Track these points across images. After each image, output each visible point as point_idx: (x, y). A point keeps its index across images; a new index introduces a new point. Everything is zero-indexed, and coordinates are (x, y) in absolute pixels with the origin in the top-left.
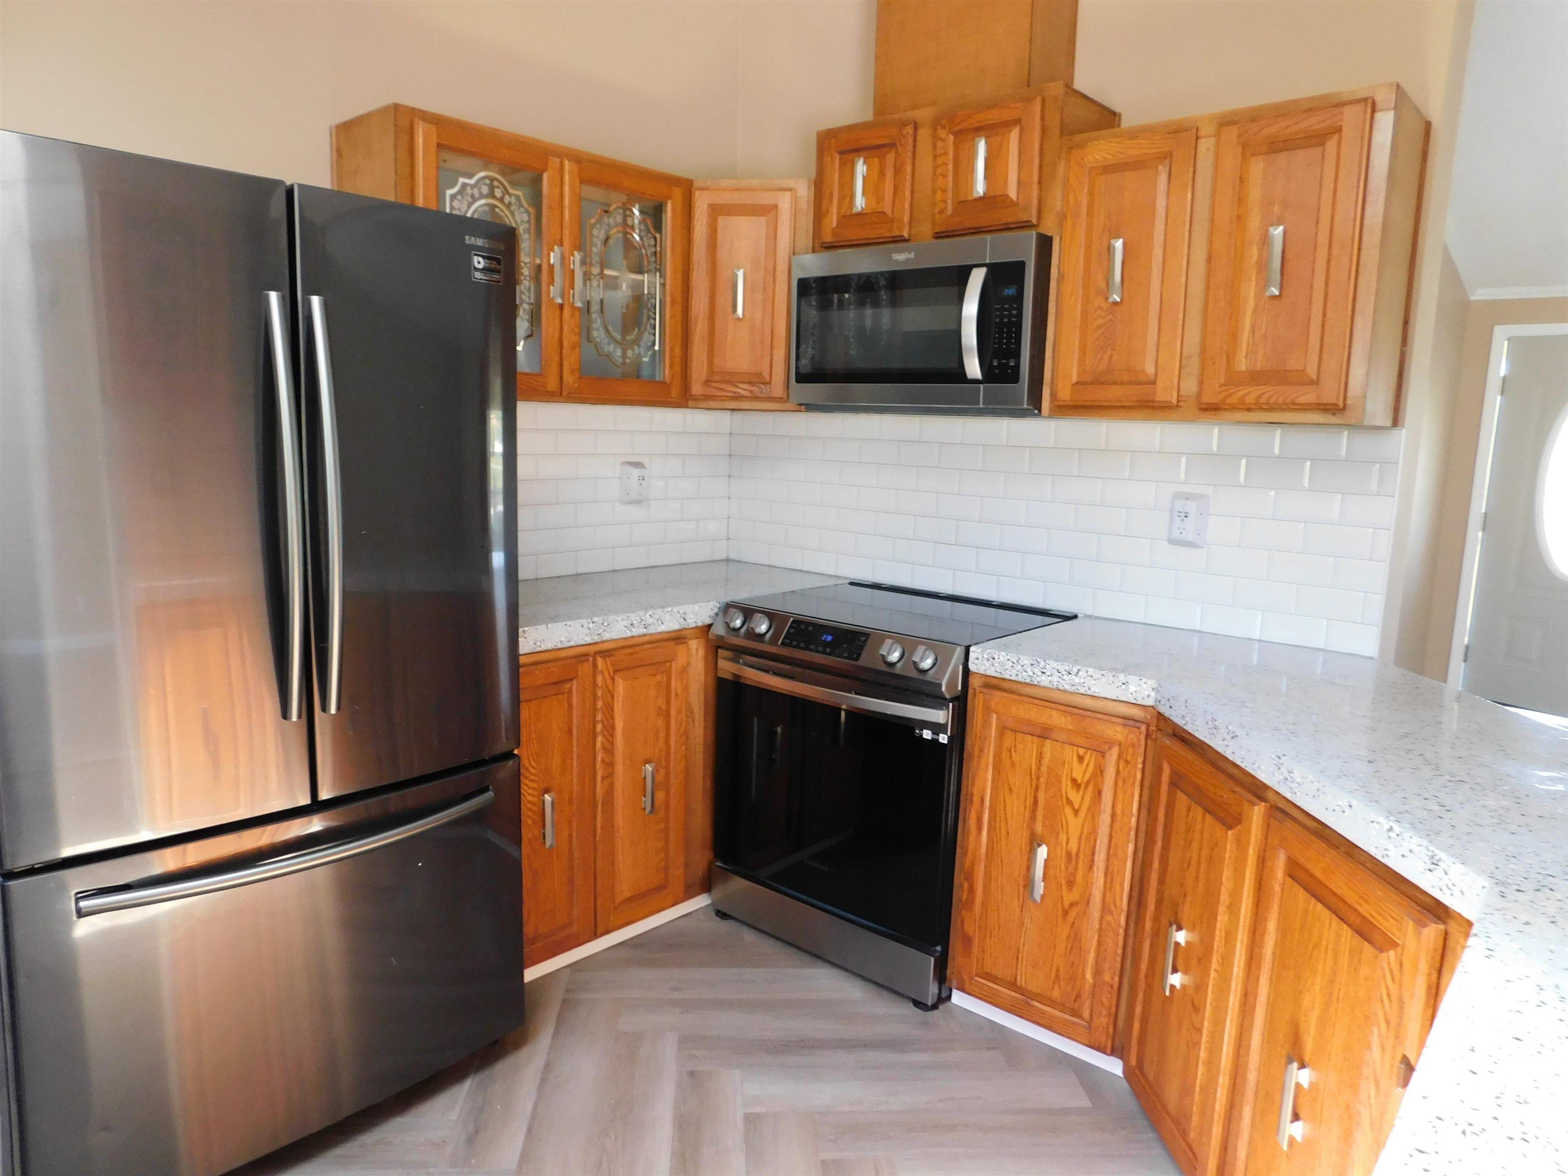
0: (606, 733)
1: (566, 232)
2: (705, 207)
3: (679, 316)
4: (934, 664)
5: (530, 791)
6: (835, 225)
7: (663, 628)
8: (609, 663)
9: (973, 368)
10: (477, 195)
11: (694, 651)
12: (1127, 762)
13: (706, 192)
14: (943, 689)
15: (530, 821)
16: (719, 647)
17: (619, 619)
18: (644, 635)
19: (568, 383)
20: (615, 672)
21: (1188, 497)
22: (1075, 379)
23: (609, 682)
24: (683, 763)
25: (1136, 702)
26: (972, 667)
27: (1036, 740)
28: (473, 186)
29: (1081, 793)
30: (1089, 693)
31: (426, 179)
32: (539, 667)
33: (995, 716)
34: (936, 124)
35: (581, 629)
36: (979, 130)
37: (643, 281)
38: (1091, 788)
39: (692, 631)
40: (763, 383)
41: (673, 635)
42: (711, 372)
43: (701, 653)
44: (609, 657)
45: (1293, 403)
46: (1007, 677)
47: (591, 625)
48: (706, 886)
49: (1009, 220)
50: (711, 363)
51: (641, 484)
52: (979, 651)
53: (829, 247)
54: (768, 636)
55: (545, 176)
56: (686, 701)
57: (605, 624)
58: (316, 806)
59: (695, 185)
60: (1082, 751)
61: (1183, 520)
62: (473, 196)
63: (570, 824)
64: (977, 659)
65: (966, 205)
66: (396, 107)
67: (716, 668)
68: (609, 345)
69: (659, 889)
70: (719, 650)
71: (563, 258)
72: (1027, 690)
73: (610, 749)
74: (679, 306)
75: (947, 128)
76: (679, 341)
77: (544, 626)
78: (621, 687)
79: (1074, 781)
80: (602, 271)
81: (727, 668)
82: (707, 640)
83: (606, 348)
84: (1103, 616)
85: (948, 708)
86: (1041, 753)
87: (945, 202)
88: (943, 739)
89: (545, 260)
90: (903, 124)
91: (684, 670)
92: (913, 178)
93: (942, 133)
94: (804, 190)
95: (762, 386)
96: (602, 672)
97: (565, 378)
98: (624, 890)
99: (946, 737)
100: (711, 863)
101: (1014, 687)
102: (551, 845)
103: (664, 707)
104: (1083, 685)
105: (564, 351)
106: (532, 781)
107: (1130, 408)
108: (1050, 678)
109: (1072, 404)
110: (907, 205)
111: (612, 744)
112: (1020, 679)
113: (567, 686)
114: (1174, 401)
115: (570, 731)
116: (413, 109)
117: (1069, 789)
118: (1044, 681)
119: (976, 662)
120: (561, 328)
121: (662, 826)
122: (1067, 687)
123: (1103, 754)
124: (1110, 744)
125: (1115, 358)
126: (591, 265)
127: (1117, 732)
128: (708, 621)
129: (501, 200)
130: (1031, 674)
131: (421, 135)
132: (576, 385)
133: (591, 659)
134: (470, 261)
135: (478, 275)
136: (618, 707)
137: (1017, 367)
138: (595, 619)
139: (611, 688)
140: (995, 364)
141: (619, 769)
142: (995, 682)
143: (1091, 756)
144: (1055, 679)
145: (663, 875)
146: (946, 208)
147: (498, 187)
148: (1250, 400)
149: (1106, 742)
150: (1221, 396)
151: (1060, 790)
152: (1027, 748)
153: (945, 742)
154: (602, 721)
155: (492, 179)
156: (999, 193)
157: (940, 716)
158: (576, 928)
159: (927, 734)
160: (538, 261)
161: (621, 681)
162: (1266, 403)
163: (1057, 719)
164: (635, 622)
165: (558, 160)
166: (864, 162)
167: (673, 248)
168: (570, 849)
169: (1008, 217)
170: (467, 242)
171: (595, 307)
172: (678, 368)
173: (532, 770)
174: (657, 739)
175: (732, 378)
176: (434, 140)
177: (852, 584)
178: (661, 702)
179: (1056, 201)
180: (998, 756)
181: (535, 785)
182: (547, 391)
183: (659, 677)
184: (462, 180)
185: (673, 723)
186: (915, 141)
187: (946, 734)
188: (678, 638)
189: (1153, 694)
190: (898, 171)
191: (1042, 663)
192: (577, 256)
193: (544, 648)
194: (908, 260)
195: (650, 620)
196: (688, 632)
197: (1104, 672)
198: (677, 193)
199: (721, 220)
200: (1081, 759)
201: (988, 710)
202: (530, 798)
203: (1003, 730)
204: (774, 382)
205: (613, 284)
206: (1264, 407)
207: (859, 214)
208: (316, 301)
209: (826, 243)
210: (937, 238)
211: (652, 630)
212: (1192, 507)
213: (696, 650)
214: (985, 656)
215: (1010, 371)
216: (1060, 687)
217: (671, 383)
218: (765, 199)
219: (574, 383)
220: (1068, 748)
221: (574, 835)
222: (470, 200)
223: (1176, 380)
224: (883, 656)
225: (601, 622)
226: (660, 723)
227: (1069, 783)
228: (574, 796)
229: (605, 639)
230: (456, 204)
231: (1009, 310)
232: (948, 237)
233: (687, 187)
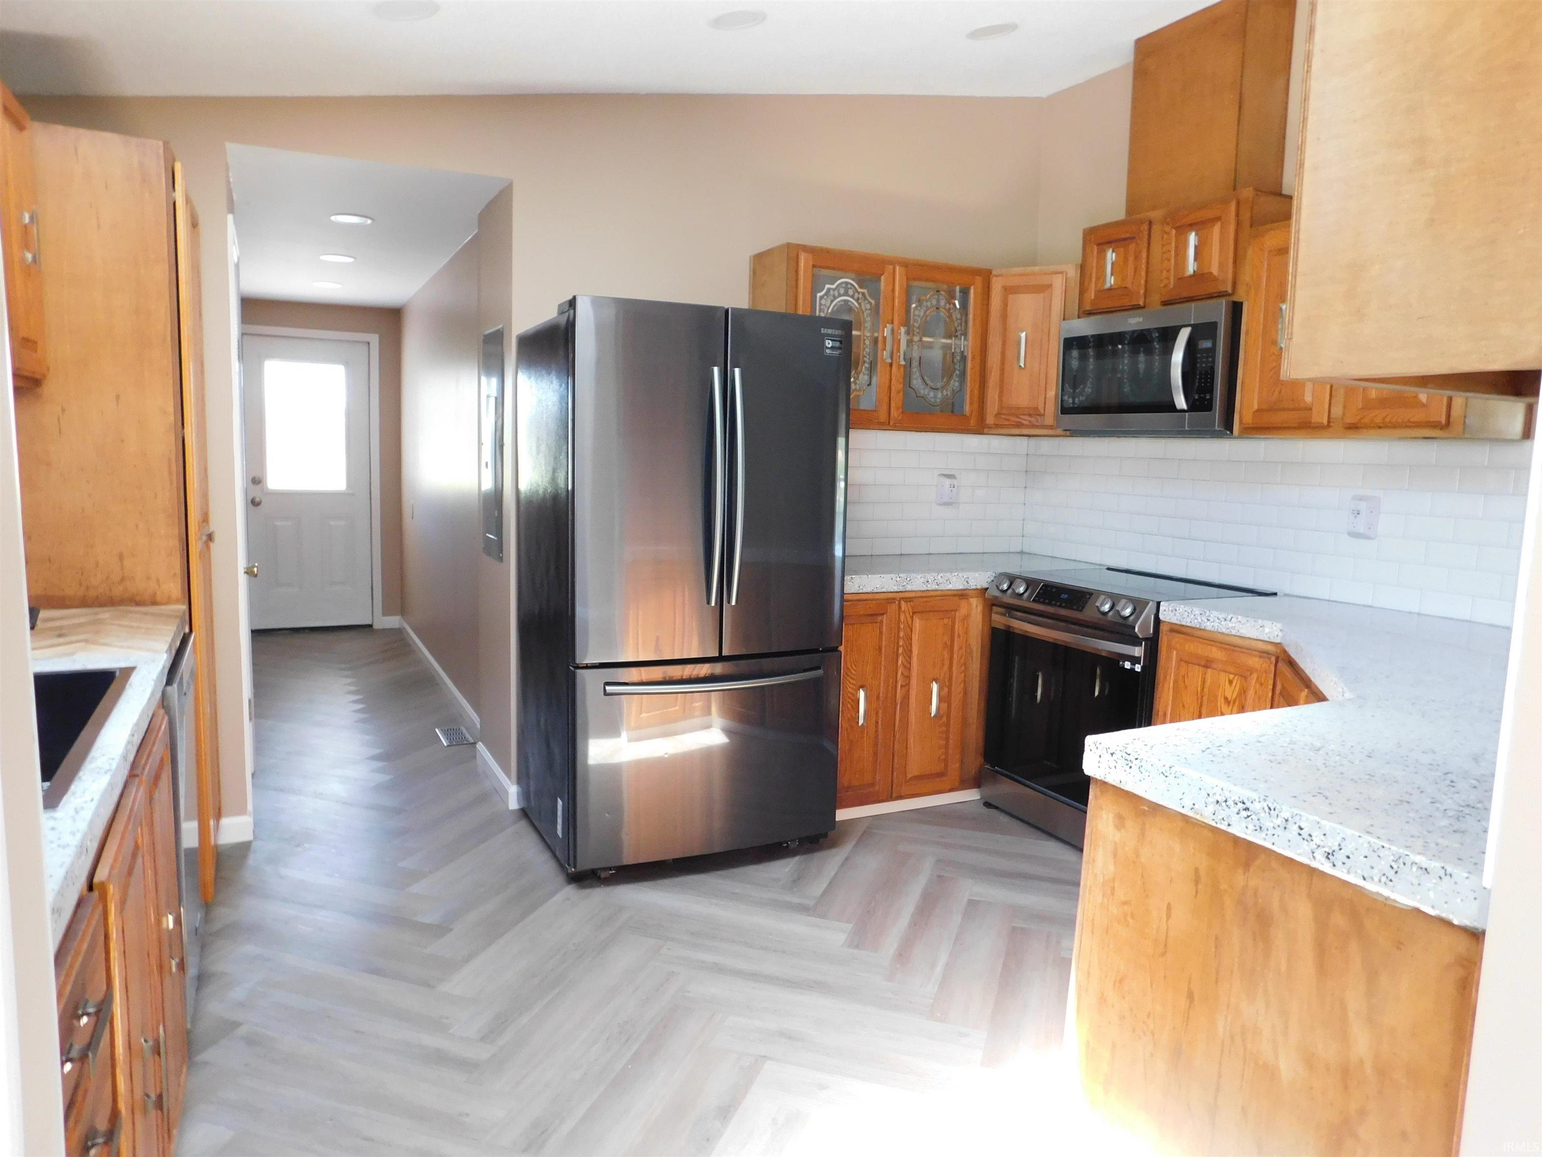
0: (905, 655)
1: (896, 315)
2: (1000, 287)
3: (978, 368)
4: (1132, 614)
5: (851, 686)
6: (1093, 298)
7: (950, 587)
8: (909, 606)
9: (1181, 402)
10: (837, 295)
11: (974, 606)
12: (1262, 684)
13: (1000, 278)
14: (1136, 630)
15: (849, 706)
16: (994, 605)
17: (919, 577)
18: (936, 590)
19: (894, 417)
20: (914, 613)
21: (1361, 498)
22: (1256, 407)
23: (909, 620)
24: (962, 685)
25: (1269, 640)
26: (1161, 617)
27: (1201, 669)
28: (834, 290)
29: (1230, 707)
30: (1238, 634)
31: (805, 288)
32: (860, 603)
33: (1175, 652)
34: (1164, 221)
35: (890, 581)
36: (1192, 226)
37: (951, 344)
38: (1237, 703)
39: (973, 592)
40: (1039, 415)
41: (959, 593)
42: (1001, 407)
43: (980, 608)
44: (910, 602)
45: (1409, 421)
46: (1184, 623)
47: (898, 579)
48: (976, 783)
49: (1213, 291)
50: (1001, 400)
51: (952, 491)
52: (1167, 605)
53: (1089, 314)
54: (1026, 595)
55: (883, 278)
56: (966, 641)
57: (908, 579)
58: (720, 659)
59: (994, 273)
60: (1231, 676)
61: (1356, 517)
62: (834, 296)
63: (877, 714)
64: (1165, 611)
65: (1182, 280)
66: (789, 245)
67: (990, 620)
68: (924, 389)
69: (941, 775)
70: (994, 607)
71: (893, 330)
72: (1199, 633)
73: (908, 667)
74: (978, 360)
75: (1171, 225)
76: (977, 386)
77: (866, 576)
78: (917, 623)
79: (1226, 699)
80: (921, 338)
81: (1000, 620)
82: (985, 600)
83: (922, 392)
84: (1298, 594)
85: (1141, 645)
86: (1204, 678)
87: (1168, 278)
88: (1138, 668)
89: (881, 334)
90: (1141, 222)
91: (967, 617)
92: (1148, 263)
93: (1167, 229)
94: (1073, 273)
95: (1038, 417)
96: (904, 612)
97: (892, 414)
98: (914, 769)
99: (1140, 666)
100: (981, 766)
101: (1189, 631)
102: (863, 724)
103: (949, 643)
104: (1233, 628)
105: (892, 394)
106: (853, 679)
107: (1295, 428)
108: (1212, 624)
109: (1253, 426)
110: (1143, 282)
111: (910, 663)
112: (1193, 625)
113: (880, 618)
114: (1325, 421)
115: (880, 649)
116: (799, 245)
117: (1223, 705)
118: (1209, 626)
119: (1165, 613)
120: (891, 380)
121: (944, 728)
122: (1224, 630)
123: (1245, 678)
124: (1251, 671)
125: (1283, 390)
126: (914, 335)
127: (1254, 662)
128: (985, 585)
129: (852, 297)
130: (1200, 621)
131: (803, 261)
132: (900, 418)
133: (897, 602)
134: (824, 343)
135: (828, 351)
136: (915, 638)
137: (1211, 401)
138: (901, 575)
139: (910, 623)
140: (1197, 398)
141: (914, 682)
142: (1176, 628)
143: (1237, 680)
144: (1216, 624)
145: (943, 765)
146: (1170, 283)
147: (851, 288)
148: (1378, 420)
149: (1248, 670)
150: (1358, 417)
151: (1216, 705)
152: (1195, 674)
153: (1139, 670)
154: (903, 646)
155: (847, 283)
156: (1206, 272)
157: (1138, 651)
158: (877, 788)
159: (1128, 665)
160: (876, 335)
161: (918, 620)
162: (1390, 422)
163: (1216, 653)
164: (930, 580)
165: (891, 267)
166: (1113, 251)
167: (974, 320)
168: (876, 731)
169: (1211, 289)
170: (822, 332)
171: (915, 364)
172: (976, 406)
173: (853, 672)
174: (943, 665)
175: (1016, 411)
176: (811, 263)
177: (1109, 569)
178: (946, 638)
179: (1246, 275)
180: (1176, 681)
181: (854, 682)
182: (879, 422)
183: (946, 621)
184: (827, 286)
185: (955, 656)
186: (1149, 235)
187: (1140, 664)
188: (962, 595)
189: (1280, 634)
190: (1137, 257)
191: (1208, 612)
192: (903, 330)
193: (865, 590)
194: (1139, 323)
195: (941, 580)
196: (970, 592)
197: (1248, 619)
198: (979, 280)
199: (1011, 297)
200: (1231, 682)
201: (1170, 648)
202: (850, 690)
203: (1180, 660)
204: (1046, 414)
205: (930, 346)
206: (1389, 425)
207: (1110, 289)
208: (737, 371)
209: (1086, 311)
210: (1164, 305)
211: (942, 587)
212: (1363, 506)
213: (976, 607)
214: (1170, 609)
215: (1206, 402)
216: (1219, 630)
217: (971, 415)
218: (1045, 280)
219: (899, 416)
220: (1223, 674)
221: (880, 722)
222: (832, 298)
223: (1327, 406)
224: (1097, 607)
225: (906, 578)
226: (946, 654)
227: (1223, 699)
228: (881, 695)
229: (907, 589)
230: (823, 302)
231: (1207, 358)
232: (1171, 304)
233: (986, 275)
